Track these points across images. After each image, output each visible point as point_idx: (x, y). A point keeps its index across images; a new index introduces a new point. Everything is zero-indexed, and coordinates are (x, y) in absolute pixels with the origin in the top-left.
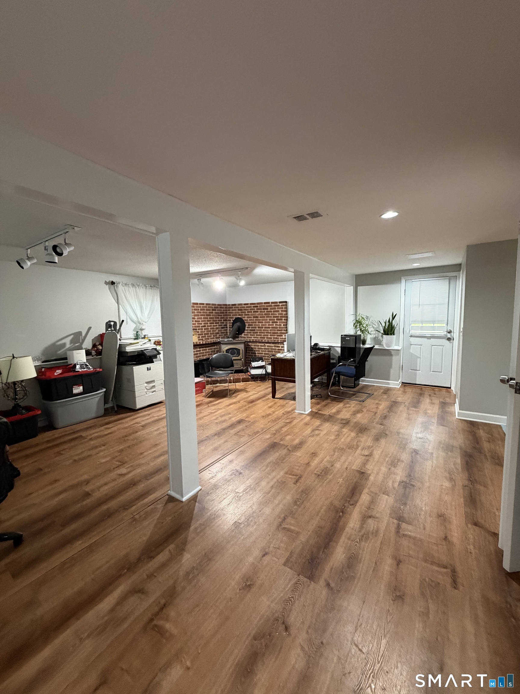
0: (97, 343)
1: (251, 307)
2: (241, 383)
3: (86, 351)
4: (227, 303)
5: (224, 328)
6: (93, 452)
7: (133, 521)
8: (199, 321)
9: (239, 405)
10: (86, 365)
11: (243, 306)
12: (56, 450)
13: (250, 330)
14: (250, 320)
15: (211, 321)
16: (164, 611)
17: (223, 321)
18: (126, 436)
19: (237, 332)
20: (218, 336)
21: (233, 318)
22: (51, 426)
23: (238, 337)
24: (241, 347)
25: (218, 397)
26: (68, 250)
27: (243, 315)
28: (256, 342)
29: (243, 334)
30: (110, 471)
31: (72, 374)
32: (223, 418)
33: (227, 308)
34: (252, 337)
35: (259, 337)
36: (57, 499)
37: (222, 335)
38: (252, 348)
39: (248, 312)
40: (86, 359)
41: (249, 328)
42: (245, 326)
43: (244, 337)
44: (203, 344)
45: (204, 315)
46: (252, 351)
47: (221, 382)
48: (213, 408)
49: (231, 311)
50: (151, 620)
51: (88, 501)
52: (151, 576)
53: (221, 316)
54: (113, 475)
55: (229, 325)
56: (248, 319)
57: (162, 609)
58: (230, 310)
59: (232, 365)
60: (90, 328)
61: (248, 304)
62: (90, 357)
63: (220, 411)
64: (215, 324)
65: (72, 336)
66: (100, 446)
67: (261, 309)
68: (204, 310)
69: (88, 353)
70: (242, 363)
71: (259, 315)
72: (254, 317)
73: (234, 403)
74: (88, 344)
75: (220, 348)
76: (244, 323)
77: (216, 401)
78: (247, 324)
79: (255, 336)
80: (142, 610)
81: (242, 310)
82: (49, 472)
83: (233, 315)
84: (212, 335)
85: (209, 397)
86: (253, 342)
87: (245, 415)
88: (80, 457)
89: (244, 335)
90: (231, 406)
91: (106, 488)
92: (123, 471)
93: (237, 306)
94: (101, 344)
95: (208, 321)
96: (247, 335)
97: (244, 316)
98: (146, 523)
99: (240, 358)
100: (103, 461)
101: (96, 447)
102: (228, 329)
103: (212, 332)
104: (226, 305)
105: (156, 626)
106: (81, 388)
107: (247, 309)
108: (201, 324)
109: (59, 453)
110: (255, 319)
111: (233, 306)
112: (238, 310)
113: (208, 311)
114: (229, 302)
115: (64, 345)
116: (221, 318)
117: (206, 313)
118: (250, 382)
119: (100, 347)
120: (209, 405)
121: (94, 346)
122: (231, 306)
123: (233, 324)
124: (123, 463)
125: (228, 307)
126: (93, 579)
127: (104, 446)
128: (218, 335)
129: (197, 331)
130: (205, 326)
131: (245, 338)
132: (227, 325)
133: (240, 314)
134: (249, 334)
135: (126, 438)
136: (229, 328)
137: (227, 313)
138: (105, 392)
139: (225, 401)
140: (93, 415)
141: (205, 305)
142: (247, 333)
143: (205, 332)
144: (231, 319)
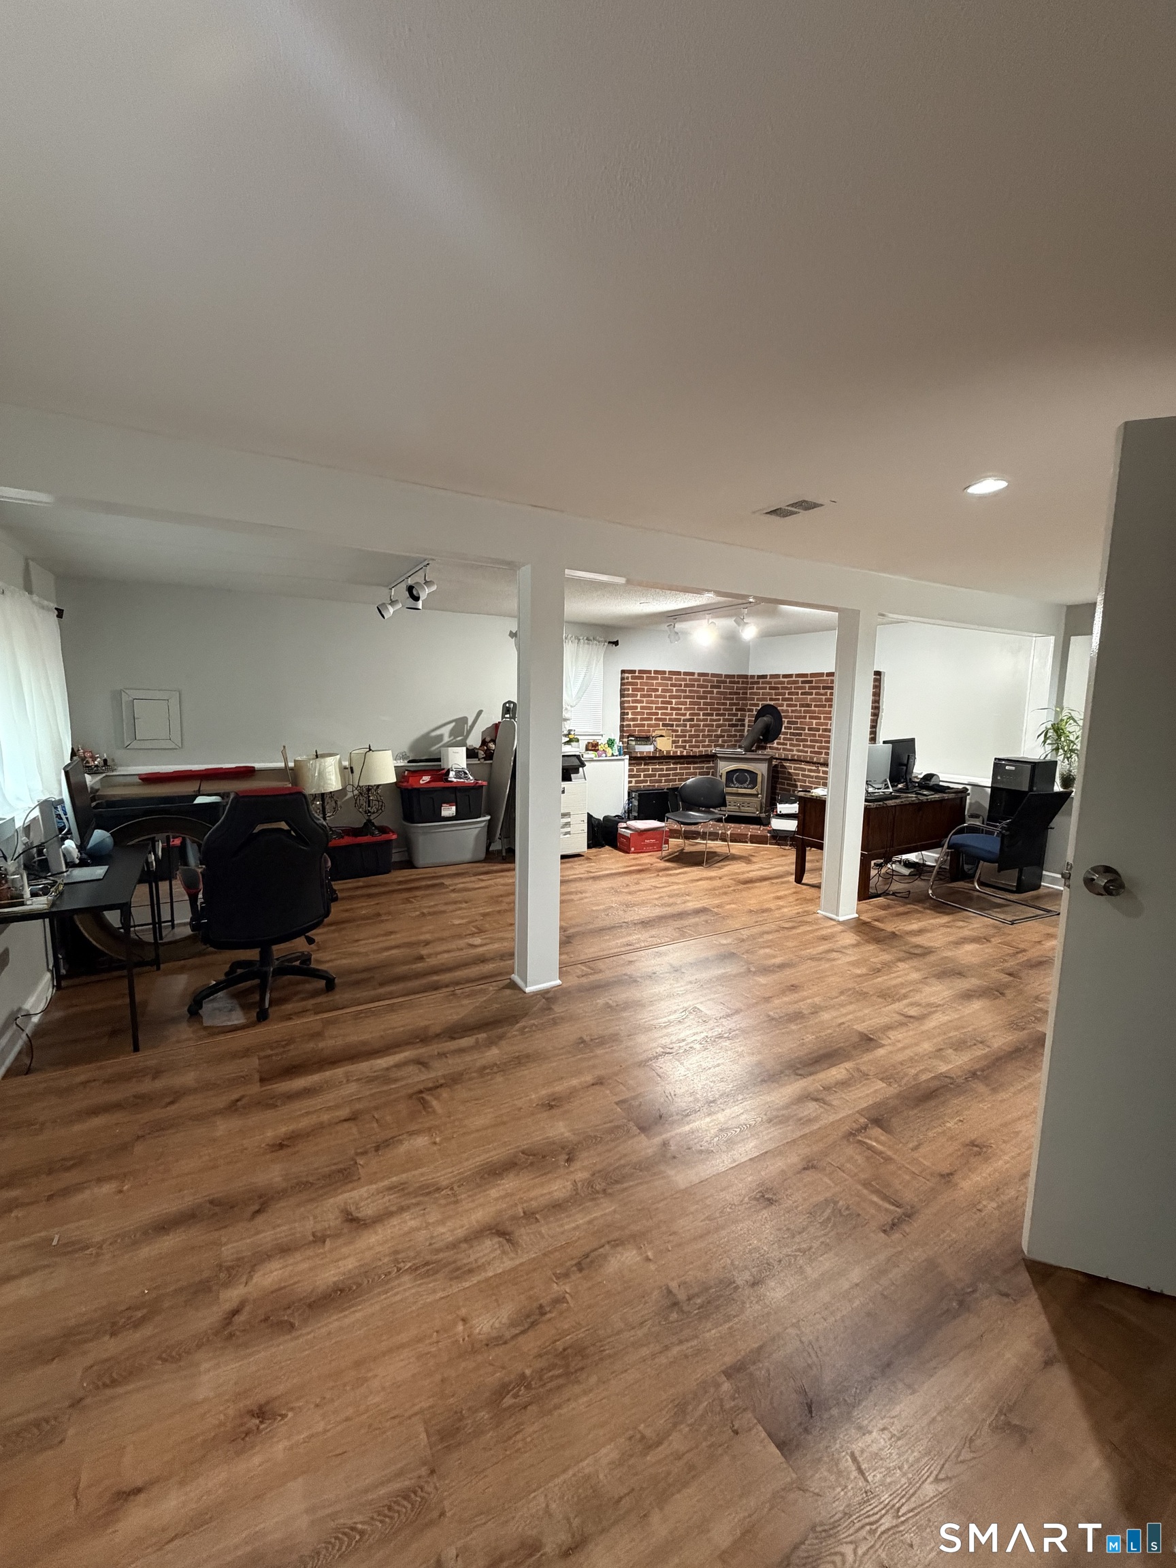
0: (488, 739)
1: (796, 682)
2: (749, 844)
3: (467, 749)
4: (750, 673)
5: (736, 725)
6: (451, 907)
7: (451, 995)
8: (681, 709)
9: (717, 883)
10: (465, 773)
11: (782, 679)
12: (406, 895)
13: (792, 734)
14: (792, 711)
15: (707, 709)
16: (439, 1090)
17: (734, 712)
18: (501, 896)
19: (761, 737)
20: (720, 742)
21: (758, 705)
22: (409, 864)
23: (765, 748)
24: (761, 769)
25: (684, 863)
26: (427, 591)
27: (778, 699)
28: (799, 761)
29: (775, 742)
30: (460, 937)
31: (441, 784)
32: (671, 900)
33: (747, 683)
34: (795, 748)
35: (809, 750)
36: (386, 954)
37: (731, 741)
38: (789, 773)
39: (789, 694)
40: (467, 764)
41: (790, 728)
42: (781, 723)
43: (776, 748)
44: (682, 757)
45: (692, 697)
46: (790, 779)
47: (703, 836)
48: (664, 879)
49: (755, 691)
50: (421, 1092)
51: (420, 966)
52: (442, 1055)
53: (732, 699)
54: (461, 943)
55: (749, 721)
56: (790, 709)
57: (437, 1087)
58: (753, 688)
59: (723, 803)
60: (480, 712)
61: (790, 676)
62: (475, 761)
63: (675, 887)
64: (715, 717)
65: (453, 724)
66: (460, 902)
67: (818, 688)
68: (693, 686)
69: (471, 754)
70: (759, 803)
71: (812, 700)
72: (802, 706)
73: (707, 879)
74: (475, 740)
75: (715, 768)
76: (780, 718)
77: (676, 869)
78: (786, 720)
79: (801, 748)
80: (416, 1080)
81: (777, 688)
82: (387, 920)
83: (758, 699)
84: (707, 740)
85: (668, 861)
86: (792, 760)
87: (717, 902)
88: (431, 910)
89: (778, 744)
90: (700, 883)
91: (446, 955)
92: (477, 941)
93: (768, 679)
94: (494, 741)
95: (700, 709)
96: (783, 744)
97: (780, 702)
98: (465, 1002)
99: (756, 793)
100: (457, 922)
101: (455, 903)
102: (746, 728)
103: (706, 733)
104: (746, 677)
105: (423, 1098)
106: (454, 808)
107: (789, 686)
108: (685, 715)
109: (408, 901)
110: (803, 709)
111: (761, 680)
112: (771, 688)
113: (702, 690)
114: (754, 670)
115: (441, 737)
116: (731, 704)
117: (698, 692)
118: (768, 846)
119: (492, 746)
120: (660, 874)
121: (484, 743)
122: (756, 680)
123: (757, 717)
124: (481, 931)
125: (750, 680)
126: (382, 1036)
127: (466, 902)
128: (720, 739)
129: (674, 728)
130: (692, 720)
131: (780, 750)
132: (744, 720)
133: (774, 697)
134: (788, 742)
135: (500, 899)
136: (749, 726)
137: (746, 693)
138: (489, 820)
139: (695, 872)
140: (468, 856)
141: (696, 676)
142: (784, 739)
143: (691, 731)
144: (754, 708)
